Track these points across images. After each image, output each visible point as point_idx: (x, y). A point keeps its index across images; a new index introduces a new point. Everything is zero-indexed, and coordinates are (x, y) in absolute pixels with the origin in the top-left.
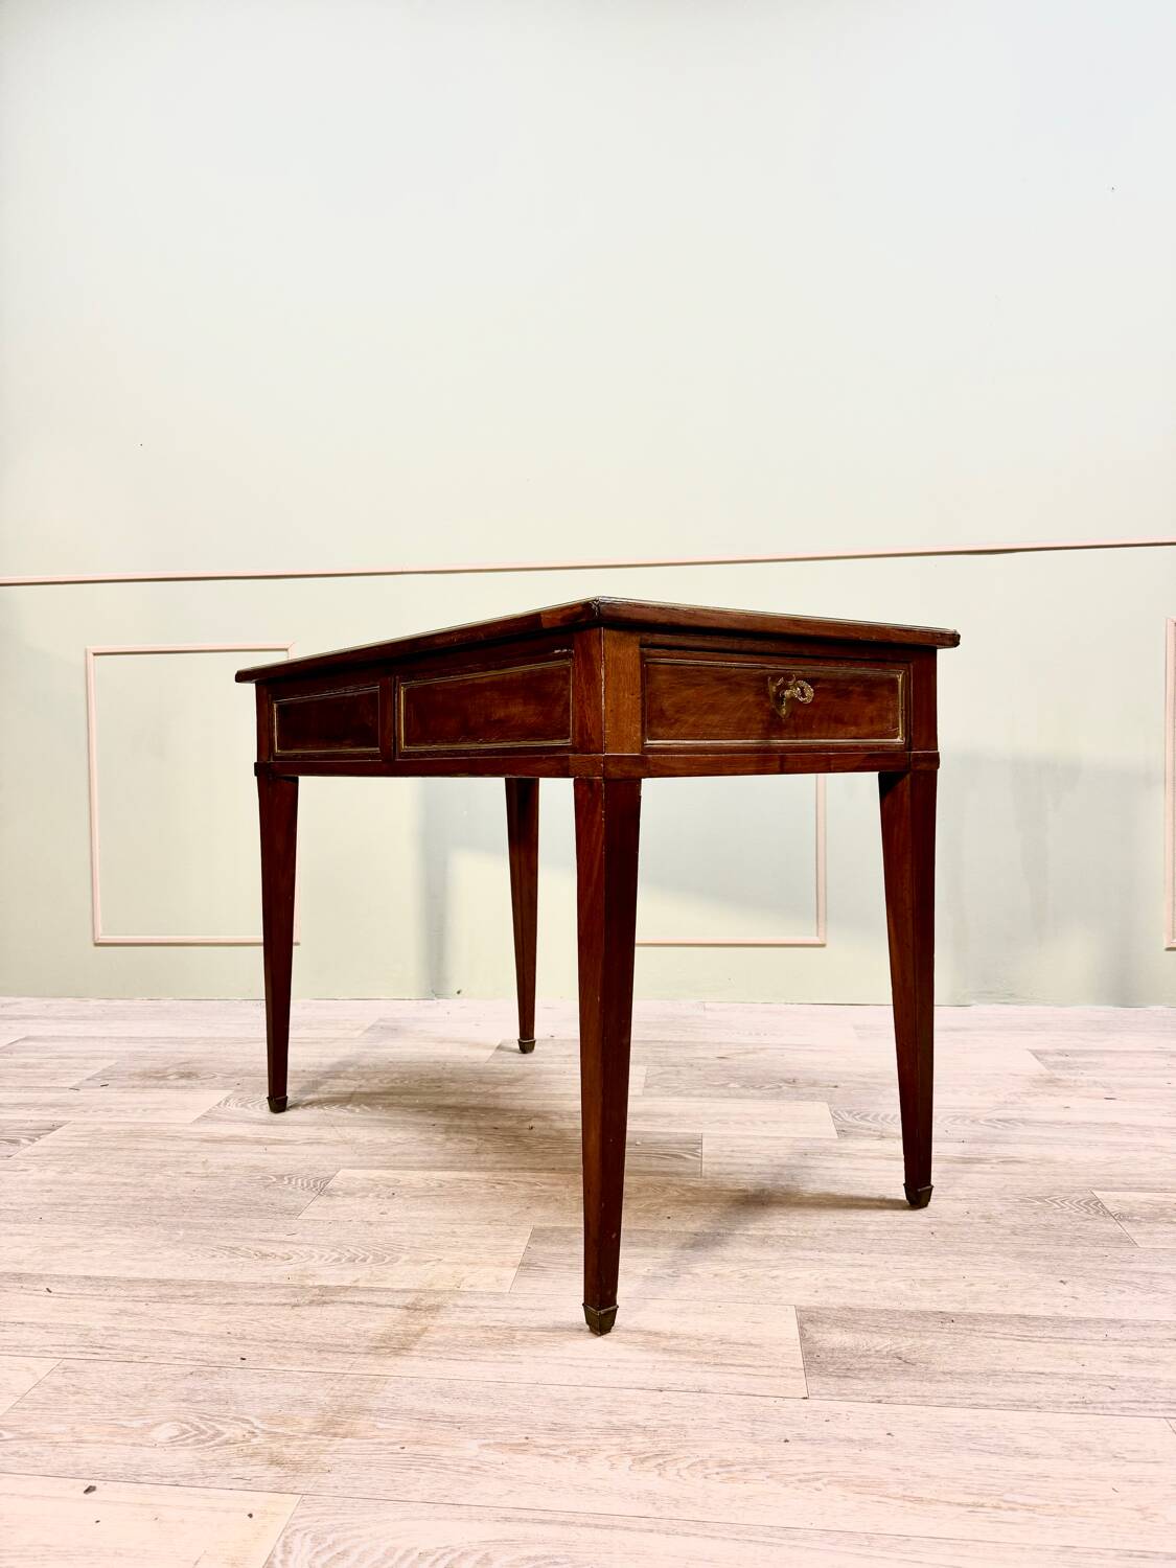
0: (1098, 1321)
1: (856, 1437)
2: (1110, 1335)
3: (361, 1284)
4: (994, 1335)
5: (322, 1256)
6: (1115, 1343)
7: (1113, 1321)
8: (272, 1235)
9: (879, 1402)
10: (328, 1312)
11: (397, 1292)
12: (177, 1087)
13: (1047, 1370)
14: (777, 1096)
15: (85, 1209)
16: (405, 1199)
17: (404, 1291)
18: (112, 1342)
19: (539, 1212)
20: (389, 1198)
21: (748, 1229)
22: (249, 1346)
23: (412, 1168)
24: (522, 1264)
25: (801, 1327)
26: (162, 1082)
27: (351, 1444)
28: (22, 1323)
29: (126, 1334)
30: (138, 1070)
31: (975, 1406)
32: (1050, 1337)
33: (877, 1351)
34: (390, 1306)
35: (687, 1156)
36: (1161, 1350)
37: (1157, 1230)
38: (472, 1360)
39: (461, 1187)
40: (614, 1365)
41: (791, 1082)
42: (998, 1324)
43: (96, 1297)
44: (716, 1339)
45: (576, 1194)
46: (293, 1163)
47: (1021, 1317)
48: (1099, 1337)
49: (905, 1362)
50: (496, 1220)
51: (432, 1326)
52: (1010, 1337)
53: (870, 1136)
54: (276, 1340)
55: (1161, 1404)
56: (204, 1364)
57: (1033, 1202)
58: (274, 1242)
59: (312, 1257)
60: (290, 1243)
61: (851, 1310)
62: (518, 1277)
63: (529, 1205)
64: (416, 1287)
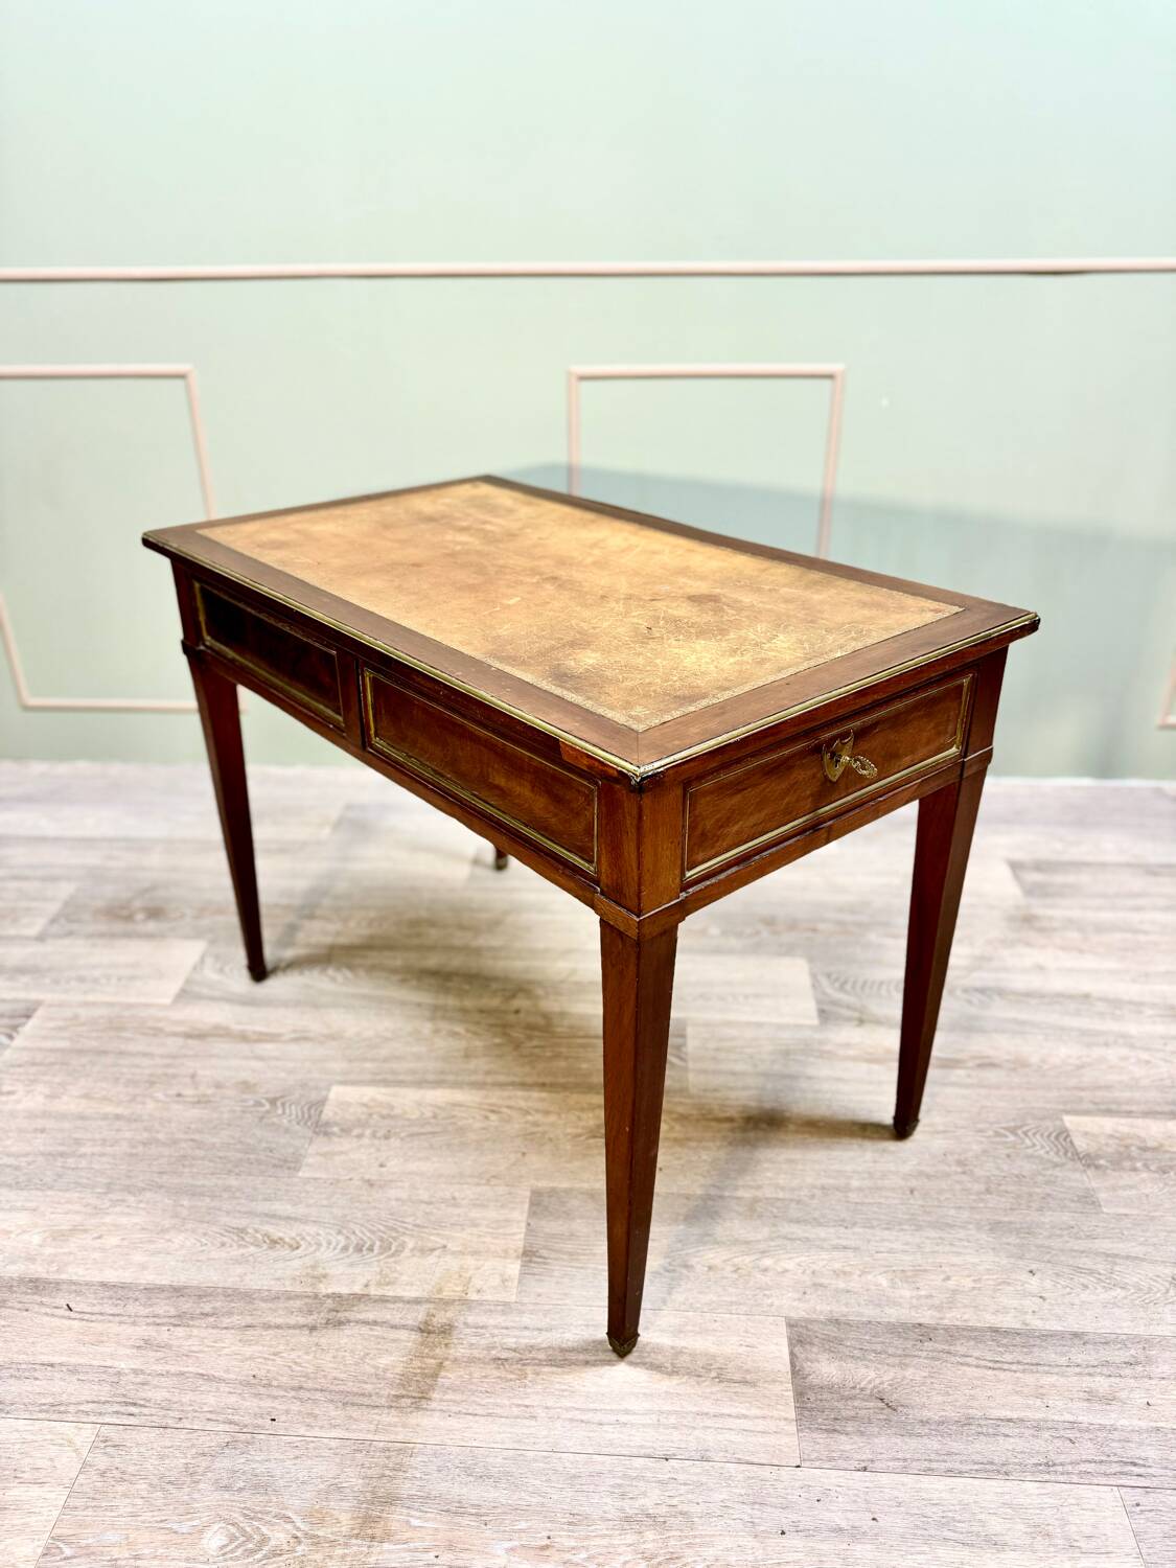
0: (1061, 1336)
1: (844, 1524)
2: (1073, 1358)
3: (374, 1291)
4: (969, 1360)
5: (329, 1243)
6: (1078, 1370)
7: (1076, 1335)
8: (277, 1207)
9: (865, 1469)
10: (346, 1338)
11: (408, 1302)
12: (150, 936)
13: (1015, 1415)
15: (84, 1163)
16: (402, 1139)
17: (417, 1301)
18: (144, 1395)
19: (536, 1161)
20: (386, 1139)
21: (736, 1188)
22: (275, 1398)
23: (400, 1083)
24: (525, 1253)
25: (792, 1354)
26: (131, 926)
27: (390, 1552)
28: (52, 1365)
29: (155, 1381)
30: (100, 903)
31: (951, 1473)
32: (1019, 1363)
33: (862, 1389)
34: (404, 1327)
36: (1118, 1379)
37: (1121, 1183)
38: (489, 1415)
39: (453, 1117)
40: (623, 1418)
41: (770, 922)
42: (972, 1343)
43: (117, 1319)
44: (713, 1374)
45: (569, 1130)
46: (283, 1075)
47: (995, 1330)
48: (1063, 1361)
49: (886, 1404)
50: (494, 1177)
51: (447, 1359)
52: (983, 1363)
53: (849, 1019)
54: (301, 1388)
55: (1114, 1465)
56: (237, 1428)
57: (1006, 1136)
58: (280, 1218)
59: (319, 1245)
60: (296, 1219)
61: (837, 1322)
62: (522, 1274)
63: (524, 1150)
64: (425, 1295)
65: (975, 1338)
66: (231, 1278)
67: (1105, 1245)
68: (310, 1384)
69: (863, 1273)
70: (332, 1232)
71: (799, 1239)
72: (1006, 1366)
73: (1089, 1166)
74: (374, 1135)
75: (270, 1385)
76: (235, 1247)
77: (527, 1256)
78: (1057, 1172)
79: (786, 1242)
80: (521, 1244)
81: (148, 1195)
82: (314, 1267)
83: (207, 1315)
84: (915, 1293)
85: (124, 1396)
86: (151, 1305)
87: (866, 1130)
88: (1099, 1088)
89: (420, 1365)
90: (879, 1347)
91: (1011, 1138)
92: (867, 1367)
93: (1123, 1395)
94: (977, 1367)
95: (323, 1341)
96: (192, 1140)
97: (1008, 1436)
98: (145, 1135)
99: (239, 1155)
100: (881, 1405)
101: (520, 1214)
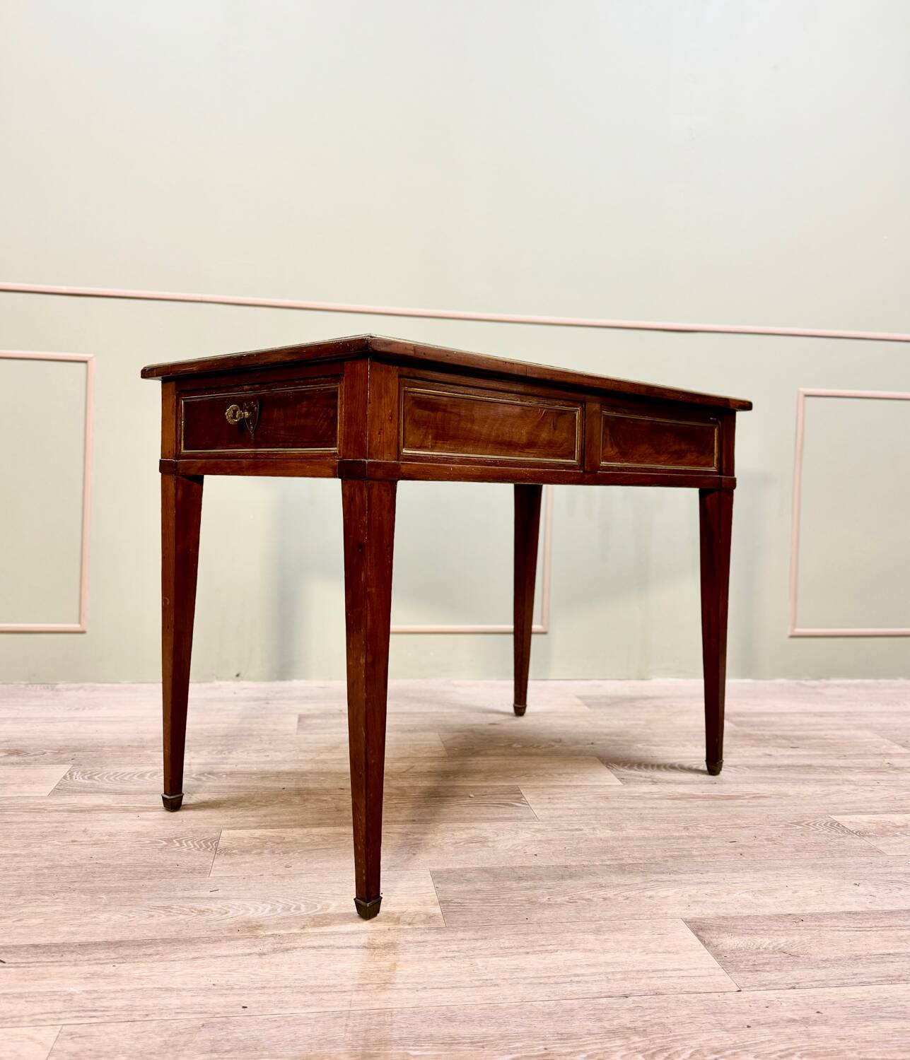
0: (899, 912)
1: (797, 1018)
4: (838, 928)
5: (256, 908)
8: (196, 893)
9: (794, 988)
10: (297, 957)
12: (14, 764)
16: (300, 853)
19: (425, 857)
20: (284, 853)
22: (242, 995)
23: (287, 826)
24: (442, 901)
25: (698, 935)
29: (111, 995)
31: (863, 984)
32: (876, 926)
33: (765, 949)
34: (350, 947)
37: (891, 841)
40: (575, 979)
47: (849, 913)
51: (399, 961)
52: (850, 929)
56: (209, 1015)
57: (795, 827)
58: (202, 898)
60: (218, 898)
61: (725, 918)
62: (445, 912)
65: (835, 918)
66: (167, 933)
67: (900, 869)
68: (273, 985)
69: (729, 893)
70: (256, 903)
71: (669, 881)
72: (868, 929)
73: (863, 836)
74: (273, 852)
75: (232, 988)
76: (164, 916)
77: (444, 903)
78: (842, 840)
79: (659, 883)
80: (435, 898)
81: (63, 894)
82: (247, 922)
83: (150, 955)
84: (775, 900)
85: (81, 1006)
86: (90, 954)
88: (847, 803)
89: (375, 966)
90: (765, 928)
91: (799, 827)
92: (762, 938)
94: (848, 931)
95: (275, 960)
96: (97, 864)
97: (893, 962)
98: (48, 863)
99: (147, 869)
100: (785, 955)
101: (427, 883)
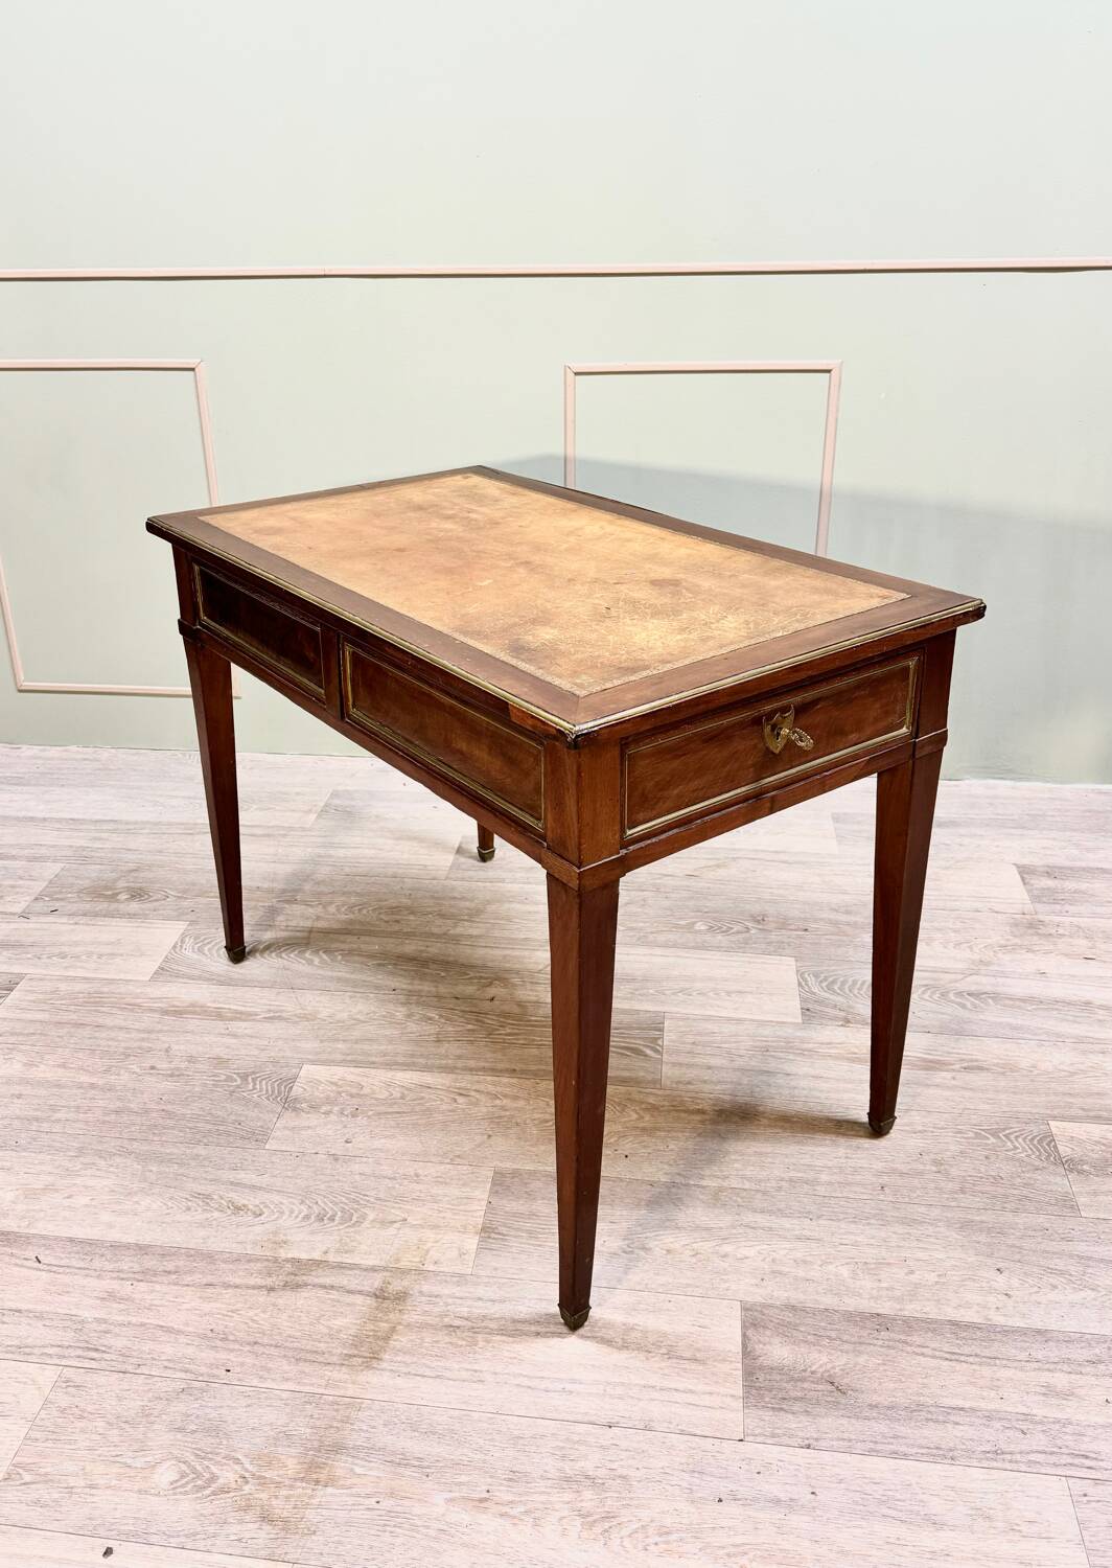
0: (1023, 1332)
1: (782, 1496)
2: (1033, 1354)
3: (331, 1258)
4: (924, 1350)
5: (292, 1212)
6: (1036, 1365)
7: (1039, 1332)
8: (242, 1176)
9: (808, 1447)
10: (303, 1300)
11: (366, 1270)
12: (131, 916)
13: (967, 1405)
14: (744, 946)
15: (57, 1128)
16: (369, 1117)
17: (374, 1269)
18: (106, 1342)
19: (500, 1144)
20: (353, 1116)
21: (702, 1177)
22: (232, 1350)
23: (373, 1065)
25: (744, 1335)
26: (114, 906)
27: (332, 1495)
28: (19, 1311)
29: (117, 1330)
30: (87, 883)
31: (894, 1455)
33: (813, 1373)
34: (360, 1292)
35: (648, 1052)
36: (1078, 1376)
37: (1103, 1187)
38: (438, 1377)
39: (422, 1098)
40: (568, 1387)
41: (760, 919)
42: (930, 1334)
43: (84, 1272)
44: (664, 1351)
45: (536, 1116)
46: (256, 1052)
47: (953, 1323)
48: (1023, 1356)
49: (836, 1389)
50: (459, 1156)
51: (400, 1324)
52: (939, 1354)
53: (835, 1018)
54: (256, 1343)
55: (1065, 1457)
56: (193, 1377)
57: (988, 1139)
58: (245, 1186)
59: (282, 1213)
60: (260, 1188)
61: (793, 1308)
62: (480, 1249)
63: (490, 1133)
64: (383, 1264)
65: (933, 1330)
66: (196, 1239)
67: (1081, 1248)
68: (266, 1340)
69: (824, 1263)
70: (295, 1201)
71: (762, 1229)
72: (962, 1358)
73: (1071, 1171)
74: (342, 1113)
75: (227, 1339)
76: (200, 1209)
77: (486, 1232)
78: (1037, 1176)
79: (749, 1230)
80: (481, 1221)
81: (118, 1160)
82: (275, 1233)
83: (169, 1272)
84: (877, 1284)
85: (87, 1342)
86: (116, 1262)
87: (841, 1127)
88: (1091, 1095)
89: (372, 1327)
90: (833, 1334)
91: (993, 1140)
92: (820, 1352)
93: (1082, 1392)
94: (934, 1357)
95: (280, 1301)
96: (163, 1110)
97: (957, 1424)
98: (119, 1104)
99: (209, 1127)
100: (830, 1388)
101: (482, 1193)
